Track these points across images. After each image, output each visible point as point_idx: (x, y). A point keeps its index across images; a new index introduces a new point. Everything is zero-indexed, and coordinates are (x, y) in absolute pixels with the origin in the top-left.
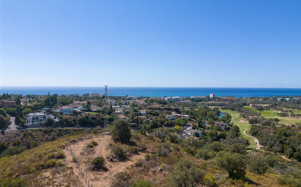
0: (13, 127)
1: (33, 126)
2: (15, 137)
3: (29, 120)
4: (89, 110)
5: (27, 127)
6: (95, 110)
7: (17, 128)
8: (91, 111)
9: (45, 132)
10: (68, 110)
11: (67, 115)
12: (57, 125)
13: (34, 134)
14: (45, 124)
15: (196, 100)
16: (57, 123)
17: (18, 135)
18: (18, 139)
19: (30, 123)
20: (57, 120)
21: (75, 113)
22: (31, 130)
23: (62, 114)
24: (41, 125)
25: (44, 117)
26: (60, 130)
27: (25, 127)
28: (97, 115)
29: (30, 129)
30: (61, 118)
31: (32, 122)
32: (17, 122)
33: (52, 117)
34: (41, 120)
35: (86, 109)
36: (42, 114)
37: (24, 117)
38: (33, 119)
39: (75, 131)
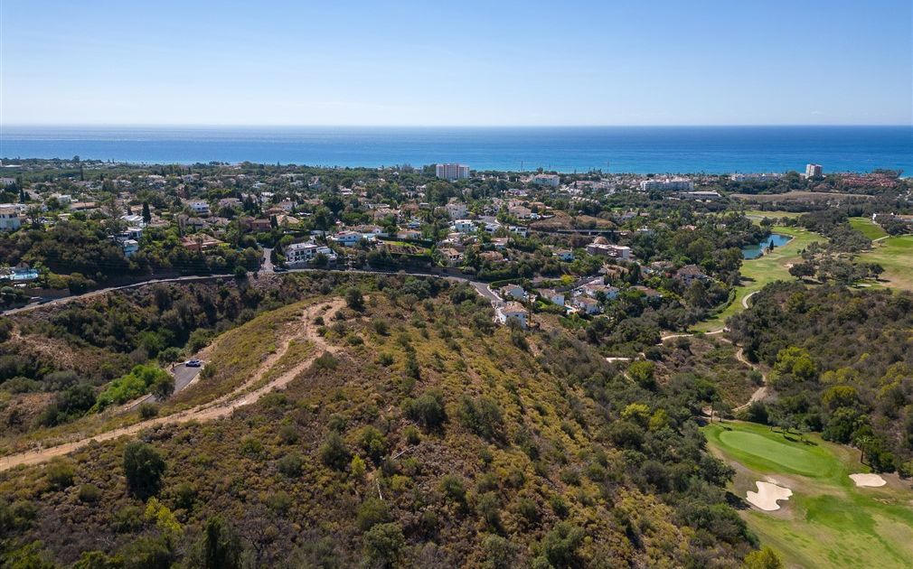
0: (268, 268)
1: (296, 266)
2: (272, 283)
3: (291, 256)
4: (393, 238)
5: (288, 267)
6: (404, 236)
7: (275, 270)
8: (396, 240)
9: (315, 277)
10: (352, 238)
11: (351, 247)
12: (334, 264)
13: (297, 279)
14: (314, 263)
15: (744, 188)
16: (333, 261)
17: (276, 281)
18: (276, 286)
19: (293, 261)
20: (333, 257)
21: (365, 244)
22: (294, 273)
23: (342, 244)
24: (308, 265)
25: (314, 251)
26: (337, 275)
27: (285, 268)
28: (404, 248)
29: (292, 271)
30: (341, 253)
31: (296, 259)
32: (274, 260)
33: (325, 250)
34: (308, 257)
35: (386, 235)
36: (310, 246)
37: (284, 249)
38: (297, 254)
39: (361, 278)
